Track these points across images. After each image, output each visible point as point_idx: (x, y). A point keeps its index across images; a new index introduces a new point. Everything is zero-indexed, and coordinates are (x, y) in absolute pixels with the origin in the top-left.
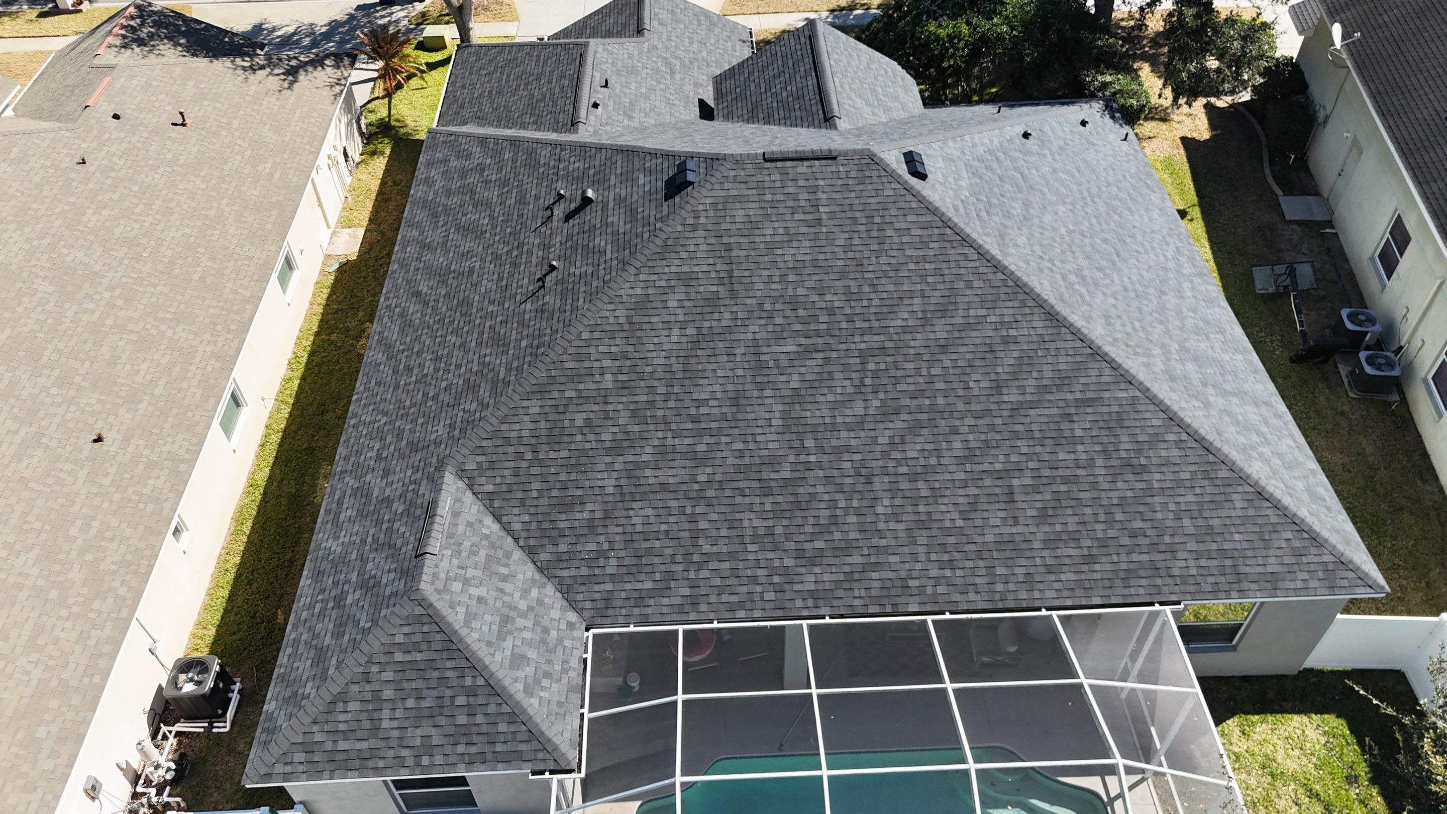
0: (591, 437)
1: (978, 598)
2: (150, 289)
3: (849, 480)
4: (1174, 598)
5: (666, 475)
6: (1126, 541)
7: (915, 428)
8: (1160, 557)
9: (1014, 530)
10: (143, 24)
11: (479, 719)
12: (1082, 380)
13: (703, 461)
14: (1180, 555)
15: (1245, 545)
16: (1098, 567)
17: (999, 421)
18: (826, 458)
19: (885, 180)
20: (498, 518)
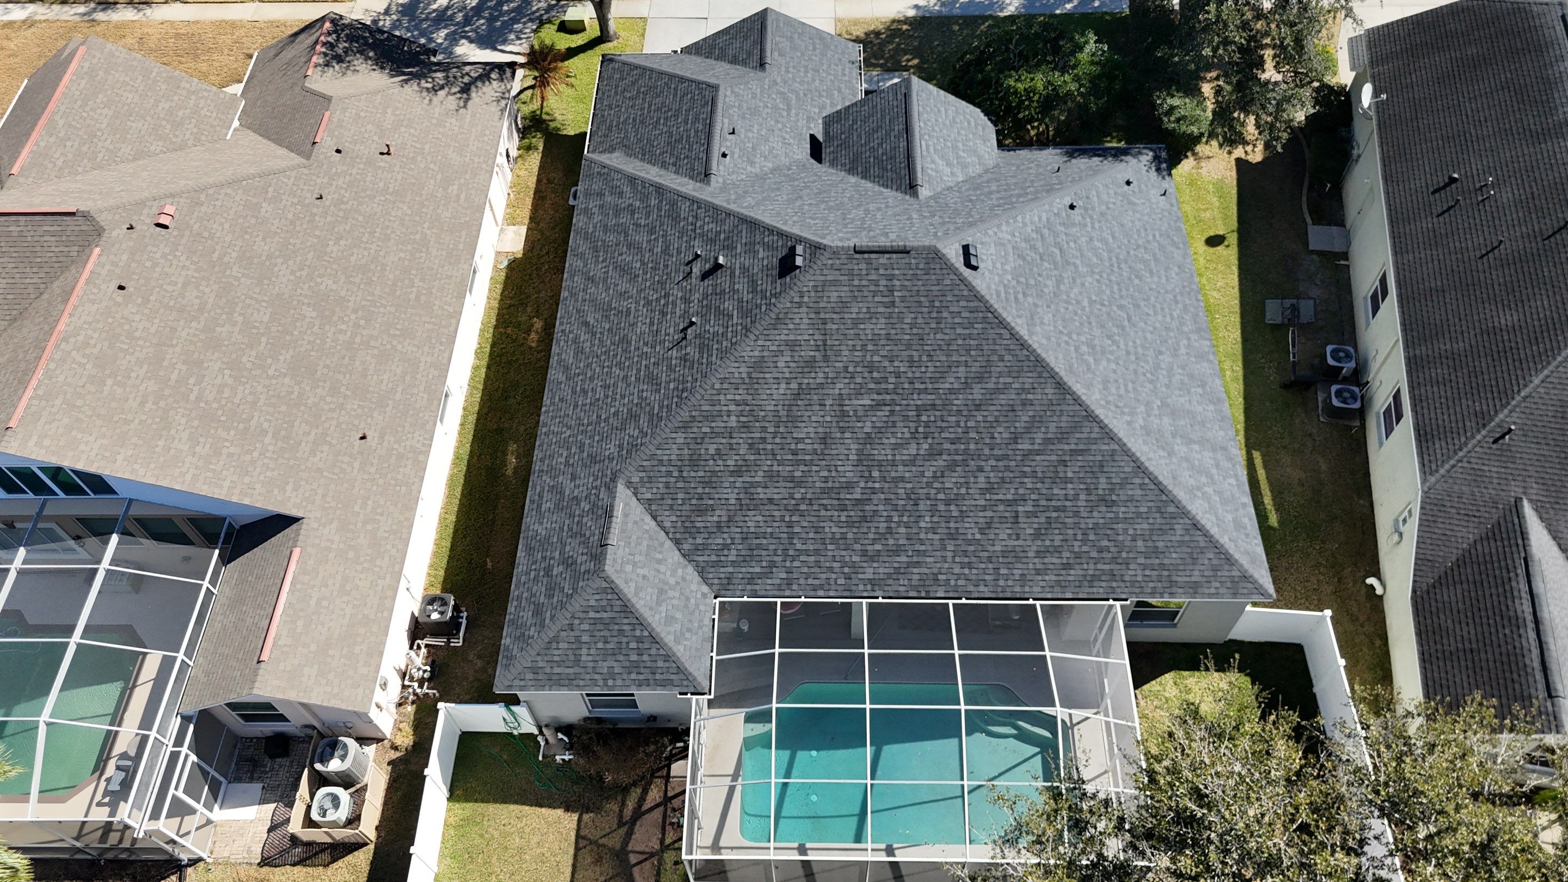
0: (720, 462)
1: (986, 589)
2: (382, 310)
3: (902, 502)
4: (1124, 596)
5: (771, 493)
6: (1094, 554)
7: (952, 466)
8: (1118, 567)
9: (1016, 543)
10: (338, 40)
11: (645, 658)
12: (1077, 435)
13: (799, 484)
14: (1131, 567)
15: (1179, 561)
16: (1072, 572)
17: (1013, 463)
18: (887, 485)
19: (945, 272)
20: (654, 518)
